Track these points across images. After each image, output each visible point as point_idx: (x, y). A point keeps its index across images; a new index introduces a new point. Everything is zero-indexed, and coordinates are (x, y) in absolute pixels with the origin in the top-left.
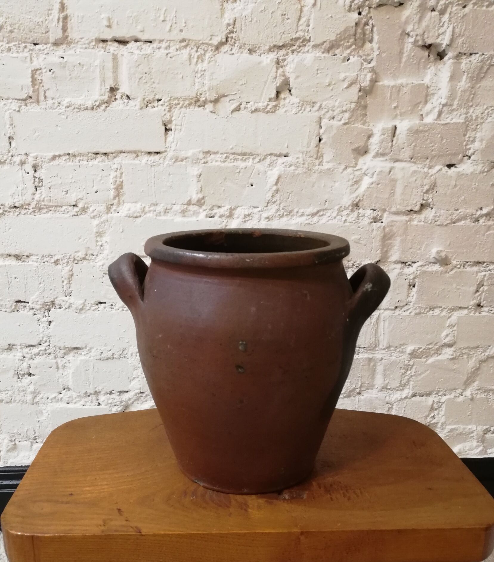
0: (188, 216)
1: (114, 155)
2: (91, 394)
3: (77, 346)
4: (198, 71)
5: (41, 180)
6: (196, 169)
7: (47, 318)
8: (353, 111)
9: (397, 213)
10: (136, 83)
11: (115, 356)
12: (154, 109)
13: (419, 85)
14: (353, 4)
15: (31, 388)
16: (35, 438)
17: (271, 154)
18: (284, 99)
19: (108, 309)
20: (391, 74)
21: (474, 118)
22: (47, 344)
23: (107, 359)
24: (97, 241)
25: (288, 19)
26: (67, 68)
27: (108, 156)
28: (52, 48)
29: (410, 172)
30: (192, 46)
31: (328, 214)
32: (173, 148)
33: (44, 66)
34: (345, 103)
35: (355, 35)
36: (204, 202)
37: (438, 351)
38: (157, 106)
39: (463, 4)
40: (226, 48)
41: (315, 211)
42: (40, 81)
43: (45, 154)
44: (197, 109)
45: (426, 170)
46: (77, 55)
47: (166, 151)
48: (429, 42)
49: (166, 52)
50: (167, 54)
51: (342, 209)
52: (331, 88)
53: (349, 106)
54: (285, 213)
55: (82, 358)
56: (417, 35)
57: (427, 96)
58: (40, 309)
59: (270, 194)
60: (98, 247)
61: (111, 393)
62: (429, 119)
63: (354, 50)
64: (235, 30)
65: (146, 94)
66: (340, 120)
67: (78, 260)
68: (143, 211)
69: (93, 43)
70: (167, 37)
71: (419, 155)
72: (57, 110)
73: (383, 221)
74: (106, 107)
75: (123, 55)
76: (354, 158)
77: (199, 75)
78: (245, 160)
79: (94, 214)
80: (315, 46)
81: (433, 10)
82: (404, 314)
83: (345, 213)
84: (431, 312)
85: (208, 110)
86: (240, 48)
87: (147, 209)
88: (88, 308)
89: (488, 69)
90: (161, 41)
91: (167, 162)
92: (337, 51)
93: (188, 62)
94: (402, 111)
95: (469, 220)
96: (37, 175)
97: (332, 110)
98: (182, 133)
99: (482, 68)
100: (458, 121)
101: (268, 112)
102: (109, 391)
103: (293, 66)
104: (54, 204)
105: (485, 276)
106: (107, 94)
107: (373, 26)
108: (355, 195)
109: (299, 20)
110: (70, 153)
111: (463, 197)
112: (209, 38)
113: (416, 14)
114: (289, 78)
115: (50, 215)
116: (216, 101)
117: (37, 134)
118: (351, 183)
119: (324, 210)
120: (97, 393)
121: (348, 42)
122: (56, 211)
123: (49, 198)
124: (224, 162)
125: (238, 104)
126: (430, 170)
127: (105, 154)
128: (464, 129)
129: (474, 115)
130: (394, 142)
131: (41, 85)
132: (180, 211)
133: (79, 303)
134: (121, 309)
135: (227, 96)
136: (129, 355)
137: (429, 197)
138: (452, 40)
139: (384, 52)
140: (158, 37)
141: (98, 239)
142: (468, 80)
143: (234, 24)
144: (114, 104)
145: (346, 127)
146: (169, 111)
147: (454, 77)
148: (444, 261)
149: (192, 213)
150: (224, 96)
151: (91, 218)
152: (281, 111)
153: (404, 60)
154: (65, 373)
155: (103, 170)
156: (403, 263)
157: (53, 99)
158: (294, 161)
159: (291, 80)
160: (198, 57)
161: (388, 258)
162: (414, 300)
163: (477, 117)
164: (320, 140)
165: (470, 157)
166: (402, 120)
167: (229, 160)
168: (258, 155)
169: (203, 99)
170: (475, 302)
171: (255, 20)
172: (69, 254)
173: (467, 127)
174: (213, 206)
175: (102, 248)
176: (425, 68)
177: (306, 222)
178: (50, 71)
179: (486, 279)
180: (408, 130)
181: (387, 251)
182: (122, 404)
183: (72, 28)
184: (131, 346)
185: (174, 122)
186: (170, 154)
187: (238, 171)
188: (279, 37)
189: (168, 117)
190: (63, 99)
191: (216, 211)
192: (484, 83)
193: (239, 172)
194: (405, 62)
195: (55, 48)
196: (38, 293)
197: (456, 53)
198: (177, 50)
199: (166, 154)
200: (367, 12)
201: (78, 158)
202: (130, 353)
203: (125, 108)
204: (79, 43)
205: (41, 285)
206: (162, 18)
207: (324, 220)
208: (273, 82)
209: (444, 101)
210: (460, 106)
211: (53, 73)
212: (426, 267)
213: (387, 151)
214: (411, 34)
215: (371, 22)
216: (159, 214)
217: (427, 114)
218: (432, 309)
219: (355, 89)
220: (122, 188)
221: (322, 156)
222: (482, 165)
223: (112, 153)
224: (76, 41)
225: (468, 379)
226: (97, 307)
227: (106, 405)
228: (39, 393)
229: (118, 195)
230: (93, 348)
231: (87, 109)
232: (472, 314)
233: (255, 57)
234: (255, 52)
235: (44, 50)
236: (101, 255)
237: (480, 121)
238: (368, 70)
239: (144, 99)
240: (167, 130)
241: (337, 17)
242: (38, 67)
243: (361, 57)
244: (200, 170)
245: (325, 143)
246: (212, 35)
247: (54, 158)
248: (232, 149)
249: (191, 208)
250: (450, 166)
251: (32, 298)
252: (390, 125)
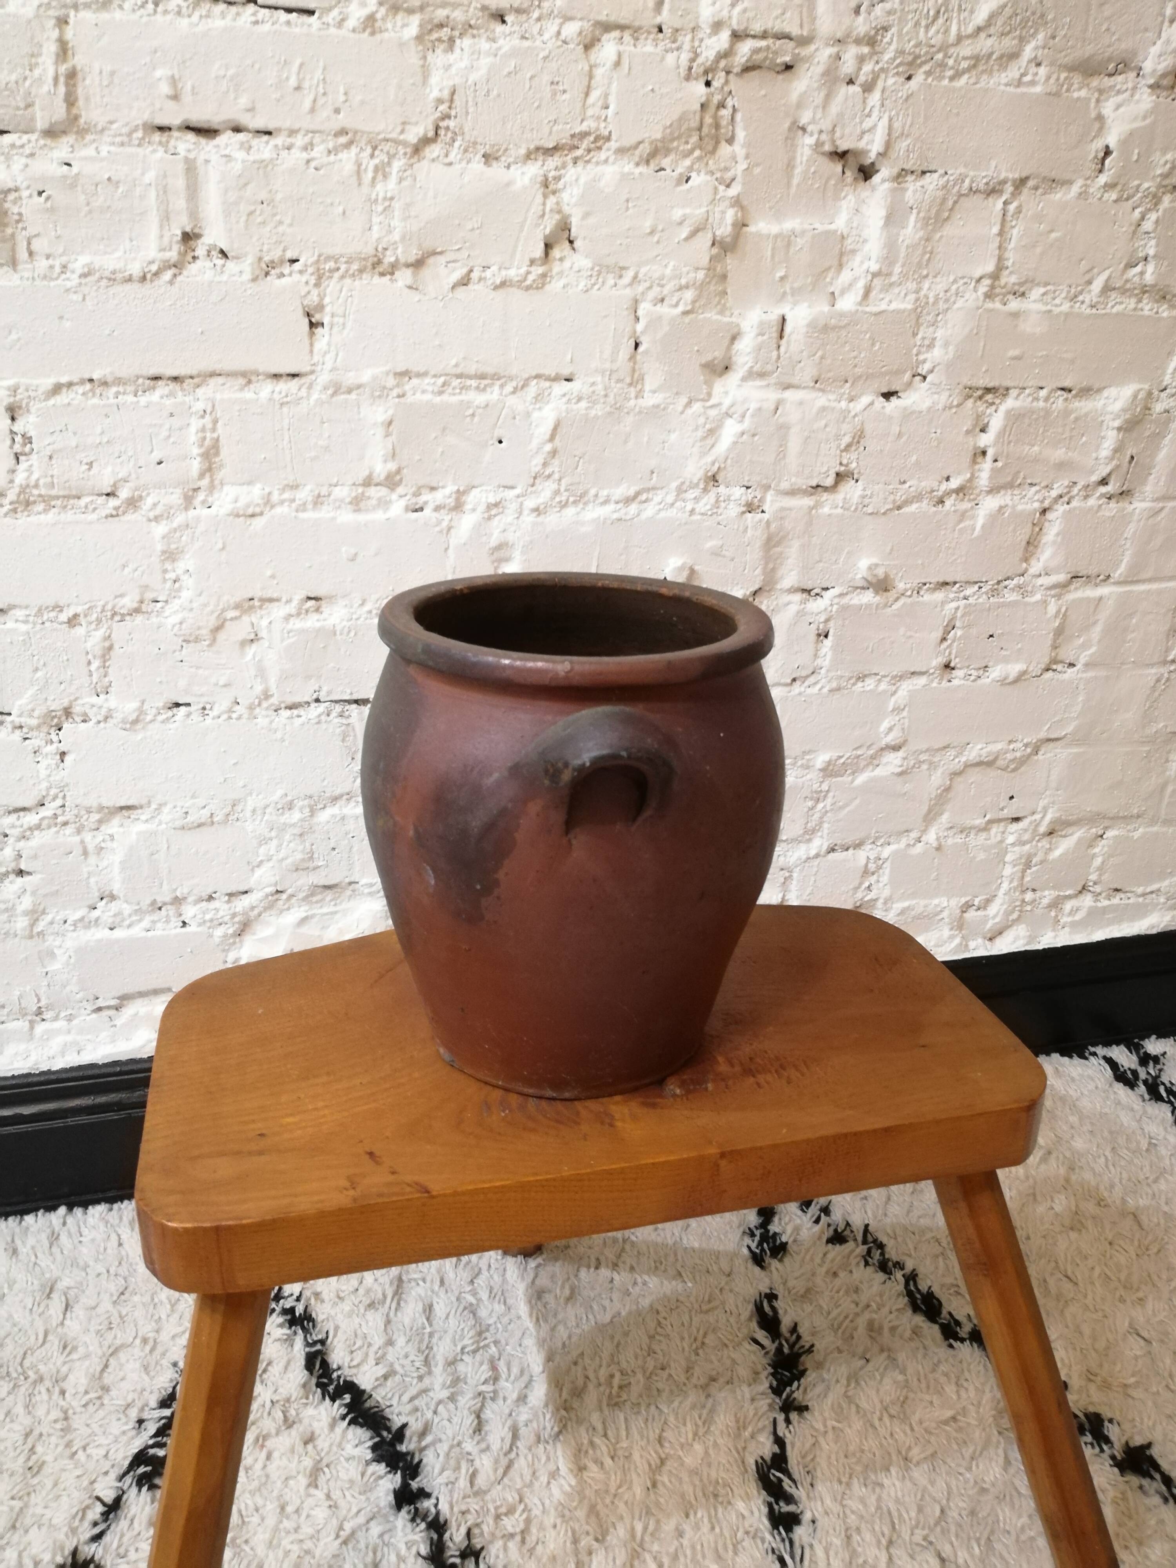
0: (367, 511)
1: (196, 380)
2: (165, 904)
3: (129, 803)
4: (376, 200)
5: (27, 439)
6: (381, 409)
7: (55, 745)
8: (701, 287)
9: (792, 493)
10: (242, 224)
11: (215, 819)
12: (284, 280)
13: (827, 233)
14: (695, 65)
15: (26, 903)
16: (39, 1012)
17: (538, 376)
18: (561, 259)
19: (196, 717)
20: (770, 208)
21: (931, 300)
22: (59, 802)
23: (200, 825)
24: (165, 571)
25: (564, 91)
26: (79, 188)
27: (182, 382)
28: (42, 142)
29: (814, 410)
30: (363, 144)
31: (657, 499)
32: (329, 365)
33: (25, 184)
34: (685, 270)
35: (700, 129)
36: (401, 480)
37: (874, 760)
38: (290, 274)
39: (903, 72)
40: (434, 151)
41: (631, 492)
42: (16, 217)
43: (35, 382)
44: (377, 280)
45: (843, 404)
46: (102, 160)
47: (312, 372)
48: (843, 146)
49: (305, 155)
50: (308, 161)
51: (684, 487)
52: (655, 239)
53: (692, 275)
54: (571, 499)
55: (140, 827)
56: (821, 132)
57: (842, 254)
58: (39, 727)
59: (539, 460)
60: (169, 584)
61: (210, 898)
62: (847, 303)
63: (700, 158)
64: (453, 113)
65: (265, 248)
66: (676, 305)
67: (123, 615)
68: (268, 501)
69: (140, 134)
70: (306, 123)
71: (830, 375)
72: (59, 282)
73: (765, 508)
74: (175, 275)
75: (207, 161)
76: (706, 382)
77: (380, 208)
78: (484, 390)
79: (157, 512)
80: (621, 151)
81: (851, 82)
82: (809, 691)
83: (691, 494)
84: (860, 684)
85: (400, 284)
86: (466, 151)
87: (275, 498)
88: (149, 718)
89: (955, 202)
90: (292, 132)
91: (315, 396)
92: (666, 162)
93: (354, 179)
94: (796, 285)
95: (925, 502)
96: (18, 427)
97: (659, 285)
98: (346, 332)
99: (944, 200)
100: (902, 306)
101: (528, 288)
102: (205, 895)
103: (576, 191)
104: (61, 493)
105: (957, 608)
106: (176, 248)
107: (734, 109)
108: (709, 459)
109: (587, 94)
110: (95, 377)
111: (914, 458)
112: (399, 129)
113: (819, 89)
114: (570, 216)
115: (51, 516)
116: (418, 264)
117: (14, 336)
118: (700, 433)
119: (648, 490)
120: (177, 901)
121: (687, 143)
122: (65, 507)
123: (49, 479)
124: (441, 393)
125: (465, 270)
126: (852, 405)
127: (175, 379)
128: (913, 322)
129: (931, 295)
130: (782, 349)
131: (20, 225)
132: (348, 500)
133: (130, 707)
134: (225, 716)
135: (441, 253)
136: (248, 814)
137: (852, 459)
138: (888, 145)
139: (758, 165)
140: (287, 124)
141: (168, 566)
142: (919, 225)
143: (452, 101)
144: (193, 269)
145: (687, 319)
146: (317, 285)
147: (892, 219)
148: (882, 586)
149: (374, 502)
150: (434, 253)
151: (150, 520)
152: (555, 286)
153: (795, 181)
154: (105, 863)
155: (172, 415)
156: (804, 591)
157: (48, 257)
158: (586, 390)
159: (575, 222)
160: (376, 169)
161: (776, 583)
162: (826, 663)
163: (937, 299)
164: (637, 345)
165: (925, 378)
166: (795, 304)
167: (450, 390)
168: (511, 378)
169: (389, 259)
170: (941, 660)
171: (495, 92)
172: (102, 603)
173: (919, 317)
174: (419, 488)
175: (177, 585)
176: (837, 198)
177: (615, 516)
178: (40, 193)
179: (959, 614)
180: (808, 325)
181: (773, 570)
182: (237, 919)
183: (87, 99)
184: (251, 794)
185: (328, 309)
186: (323, 378)
187: (470, 411)
188: (546, 130)
189: (314, 298)
190: (73, 257)
191: (426, 497)
192: (948, 230)
193: (473, 415)
194: (798, 185)
195: (48, 141)
196: (30, 692)
197: (896, 171)
198: (330, 152)
199: (313, 377)
200: (722, 80)
201: (114, 389)
202: (249, 808)
203: (218, 279)
204: (107, 132)
205: (39, 674)
206: (293, 82)
207: (650, 510)
208: (537, 225)
209: (874, 267)
210: (904, 276)
211: (48, 198)
212: (848, 597)
213: (769, 368)
214: (809, 128)
215: (730, 102)
216: (303, 508)
217: (843, 292)
218: (861, 678)
219: (704, 240)
220: (217, 454)
221: (642, 379)
222: (947, 393)
223: (192, 377)
224: (100, 127)
225: (930, 811)
226: (170, 713)
227: (200, 925)
228: (44, 912)
229: (210, 469)
230: (165, 804)
231: (129, 279)
232: (934, 685)
233: (497, 171)
234: (497, 159)
235: (22, 146)
236: (177, 601)
237: (942, 306)
238: (727, 203)
239: (260, 259)
240: (312, 325)
241: (664, 90)
242: (11, 185)
243: (712, 173)
244: (390, 412)
245: (646, 352)
246: (404, 123)
247: (57, 389)
248: (456, 365)
249: (373, 491)
250: (887, 395)
251: (19, 703)
252: (774, 316)
